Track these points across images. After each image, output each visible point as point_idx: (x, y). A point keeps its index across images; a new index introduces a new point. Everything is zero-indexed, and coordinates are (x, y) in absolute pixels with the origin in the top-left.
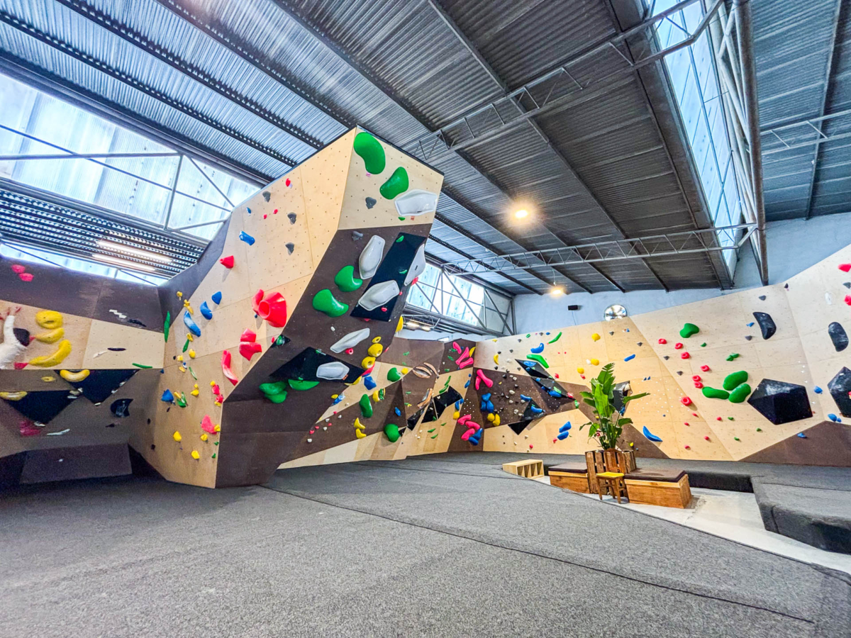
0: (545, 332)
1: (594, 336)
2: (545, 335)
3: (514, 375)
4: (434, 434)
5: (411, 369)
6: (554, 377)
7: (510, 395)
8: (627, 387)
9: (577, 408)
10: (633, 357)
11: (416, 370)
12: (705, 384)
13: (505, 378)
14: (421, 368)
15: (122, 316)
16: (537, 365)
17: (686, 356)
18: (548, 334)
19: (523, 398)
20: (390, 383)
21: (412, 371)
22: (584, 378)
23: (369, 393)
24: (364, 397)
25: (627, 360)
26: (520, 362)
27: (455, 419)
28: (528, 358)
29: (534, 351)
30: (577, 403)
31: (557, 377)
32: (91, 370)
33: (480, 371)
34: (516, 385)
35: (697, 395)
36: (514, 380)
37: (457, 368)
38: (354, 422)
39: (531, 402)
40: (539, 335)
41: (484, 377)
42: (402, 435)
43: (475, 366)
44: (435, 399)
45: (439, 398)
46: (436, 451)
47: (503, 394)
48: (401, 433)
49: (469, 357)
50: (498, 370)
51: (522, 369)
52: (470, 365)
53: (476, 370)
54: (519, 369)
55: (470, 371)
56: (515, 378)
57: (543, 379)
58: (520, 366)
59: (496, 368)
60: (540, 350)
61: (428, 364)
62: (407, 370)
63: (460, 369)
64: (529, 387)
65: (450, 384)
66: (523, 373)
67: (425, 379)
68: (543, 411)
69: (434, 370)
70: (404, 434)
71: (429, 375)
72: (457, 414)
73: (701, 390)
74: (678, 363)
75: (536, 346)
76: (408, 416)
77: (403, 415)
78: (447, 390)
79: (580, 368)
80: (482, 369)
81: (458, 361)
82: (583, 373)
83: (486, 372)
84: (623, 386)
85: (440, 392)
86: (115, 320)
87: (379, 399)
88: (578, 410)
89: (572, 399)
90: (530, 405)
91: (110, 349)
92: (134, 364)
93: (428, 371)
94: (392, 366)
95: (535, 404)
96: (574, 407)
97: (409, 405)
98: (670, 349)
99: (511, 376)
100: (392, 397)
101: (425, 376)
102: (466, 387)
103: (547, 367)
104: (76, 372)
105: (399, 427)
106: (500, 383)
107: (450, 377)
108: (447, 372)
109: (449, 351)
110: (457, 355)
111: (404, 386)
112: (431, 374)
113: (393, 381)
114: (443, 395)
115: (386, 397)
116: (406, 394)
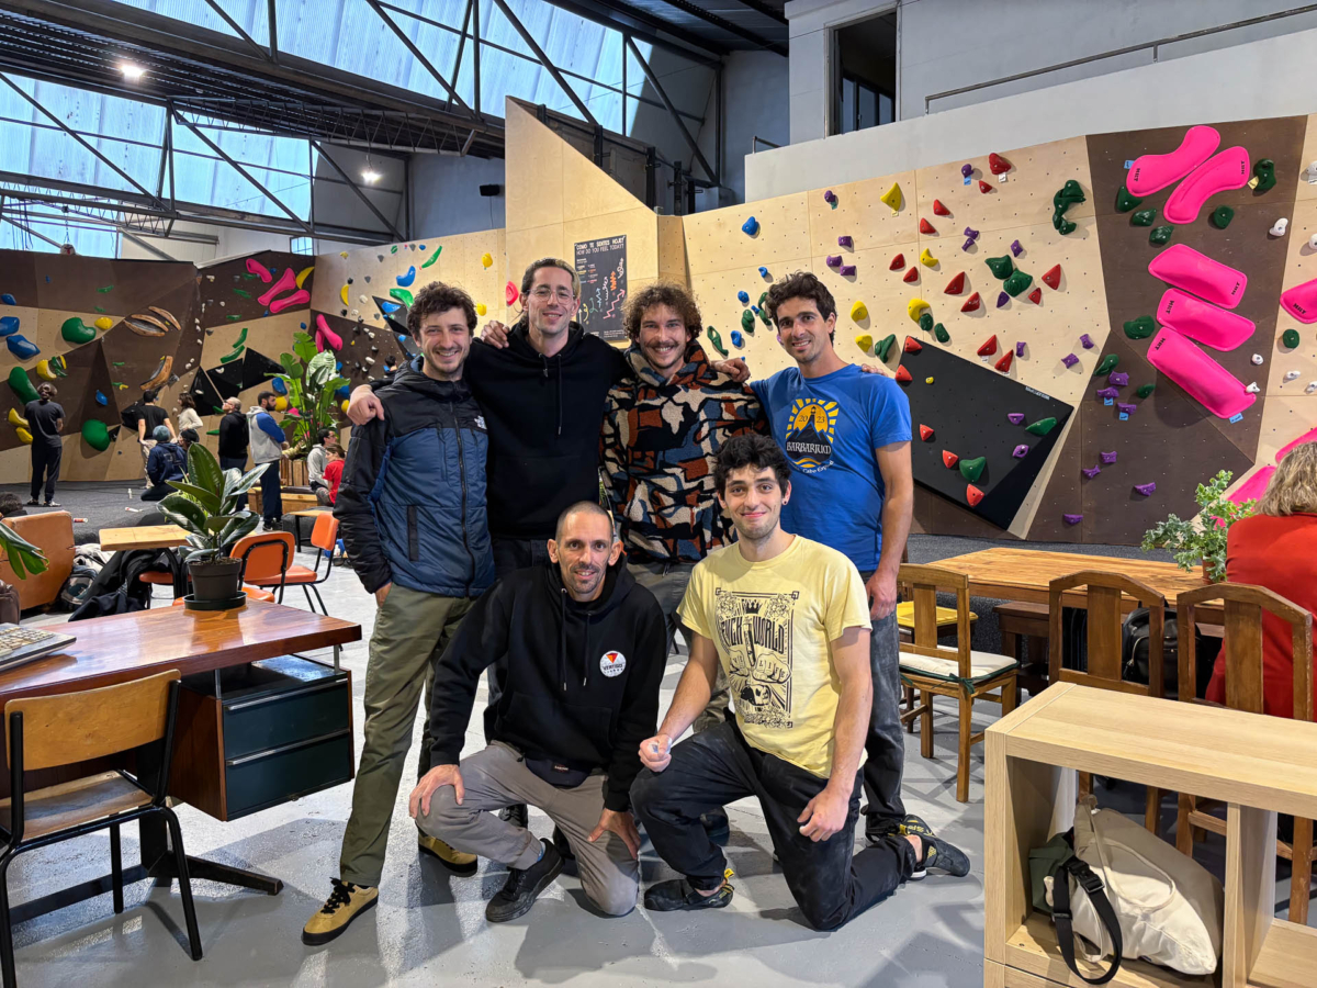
0: (418, 244)
2: (419, 249)
3: (372, 329)
5: (120, 319)
7: (369, 366)
11: (129, 319)
13: (358, 332)
14: (144, 317)
18: (423, 248)
20: (69, 348)
21: (122, 323)
23: (27, 366)
24: (15, 372)
26: (379, 302)
28: (391, 295)
29: (400, 282)
33: (322, 318)
34: (374, 348)
36: (370, 339)
37: (264, 312)
38: (8, 415)
40: (409, 249)
41: (327, 331)
42: (115, 440)
43: (313, 307)
44: (212, 373)
45: (221, 371)
47: (357, 365)
48: (112, 435)
49: (297, 289)
50: (347, 317)
51: (381, 316)
52: (306, 306)
53: (315, 314)
54: (377, 316)
55: (304, 316)
56: (372, 335)
58: (379, 312)
59: (345, 313)
60: (408, 280)
62: (108, 322)
63: (272, 315)
66: (382, 324)
67: (154, 336)
69: (173, 319)
70: (119, 437)
71: (162, 330)
75: (404, 274)
76: (122, 406)
77: (112, 403)
78: (243, 355)
80: (324, 314)
81: (264, 299)
83: (330, 319)
85: (223, 360)
93: (159, 323)
94: (70, 315)
97: (123, 386)
99: (366, 330)
101: (153, 332)
105: (109, 425)
106: (353, 343)
107: (246, 330)
108: (233, 321)
109: (233, 279)
110: (261, 287)
111: (107, 352)
112: (167, 329)
113: (78, 342)
114: (232, 366)
115: (69, 370)
116: (115, 366)
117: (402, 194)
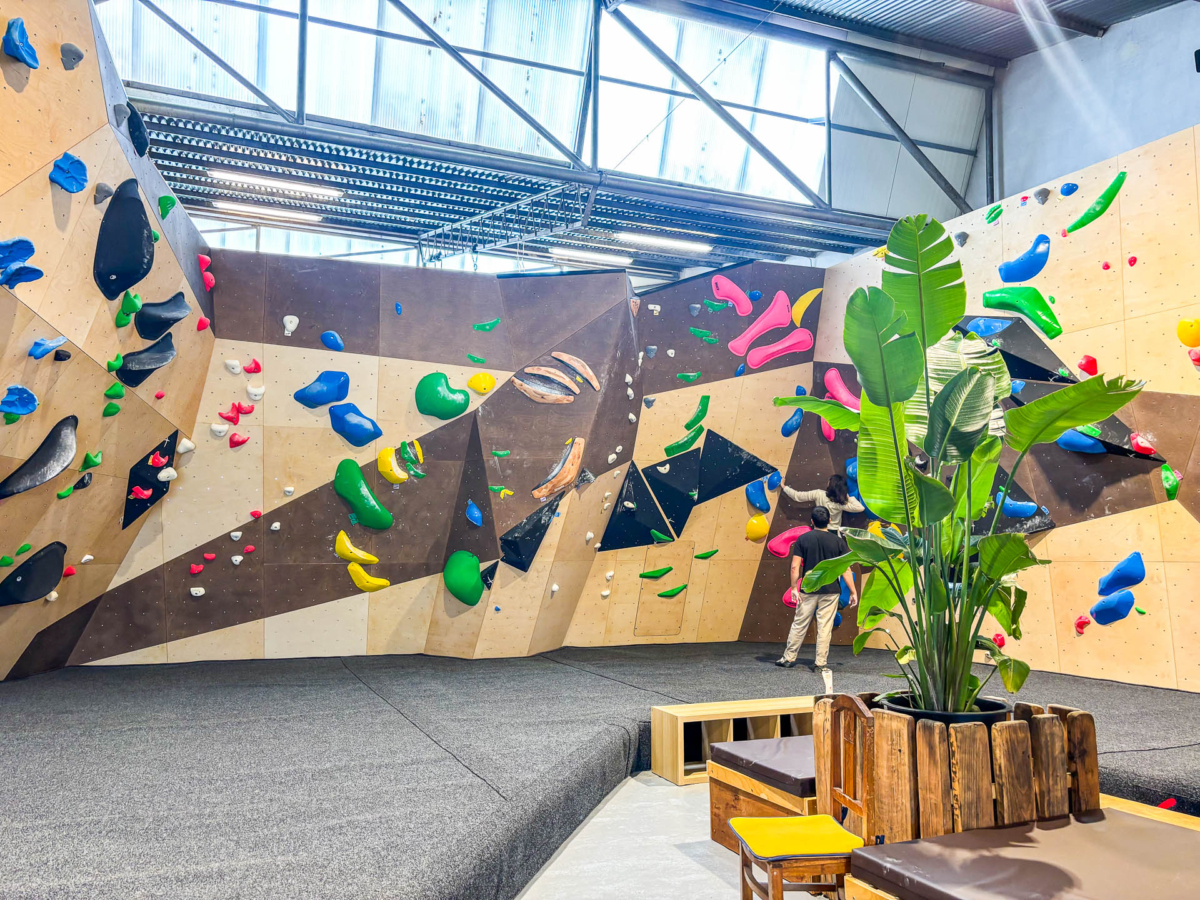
0: (1056, 186)
2: (1057, 197)
4: (668, 584)
5: (504, 376)
6: (1076, 372)
9: (1171, 495)
11: (521, 375)
14: (543, 371)
16: (1017, 329)
18: (1070, 190)
20: (430, 425)
21: (510, 382)
23: (362, 456)
24: (344, 467)
27: (757, 540)
28: (988, 305)
29: (1009, 273)
30: (1169, 477)
31: (1090, 365)
33: (832, 375)
37: (738, 368)
38: (334, 542)
40: (1033, 201)
41: (845, 395)
42: (489, 587)
44: (651, 471)
45: (665, 469)
48: (488, 576)
49: (792, 326)
53: (821, 369)
55: (801, 373)
57: (1041, 386)
60: (1030, 266)
61: (565, 357)
62: (491, 380)
63: (752, 371)
67: (556, 406)
68: (1039, 512)
69: (589, 373)
70: (497, 581)
71: (570, 391)
72: (761, 523)
75: (1015, 254)
76: (503, 526)
77: (488, 521)
78: (700, 443)
80: (839, 367)
81: (738, 345)
83: (851, 374)
85: (668, 451)
87: (402, 475)
88: (1175, 504)
89: (1147, 459)
93: (566, 380)
94: (425, 369)
96: (1156, 493)
97: (505, 492)
100: (454, 468)
101: (554, 395)
103: (1054, 334)
105: (482, 560)
107: (707, 398)
109: (689, 310)
110: (730, 322)
111: (487, 431)
112: (577, 391)
113: (442, 417)
114: (681, 460)
115: (429, 468)
116: (495, 456)
117: (974, 153)
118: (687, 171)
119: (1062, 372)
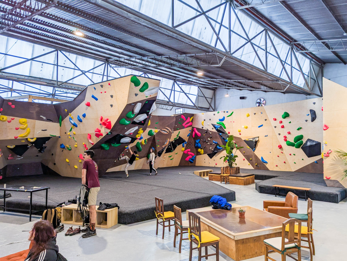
0: (226, 111)
1: (247, 114)
3: (211, 131)
4: (171, 158)
5: (159, 130)
6: (228, 133)
7: (208, 140)
8: (257, 139)
10: (262, 126)
11: (161, 130)
12: (288, 140)
13: (206, 132)
14: (164, 129)
15: (45, 118)
16: (221, 127)
17: (283, 127)
19: (214, 142)
20: (149, 137)
21: (160, 131)
22: (240, 134)
23: (140, 141)
24: (138, 143)
25: (259, 127)
26: (214, 125)
27: (182, 151)
28: (217, 124)
29: (220, 120)
30: (236, 146)
31: (229, 133)
32: (37, 138)
33: (195, 129)
34: (211, 136)
35: (284, 144)
36: (210, 134)
37: (183, 128)
39: (217, 144)
40: (223, 112)
41: (197, 132)
43: (193, 126)
44: (172, 142)
45: (174, 142)
46: (173, 166)
47: (205, 140)
49: (190, 122)
50: (203, 129)
51: (214, 128)
52: (191, 126)
53: (193, 128)
54: (213, 129)
55: (190, 128)
56: (211, 133)
57: (223, 134)
58: (213, 127)
59: (203, 128)
60: (223, 120)
61: (167, 128)
62: (157, 131)
63: (185, 128)
64: (216, 138)
65: (179, 135)
66: (214, 130)
67: (166, 134)
68: (222, 149)
69: (170, 130)
72: (183, 149)
73: (285, 142)
74: (279, 130)
75: (221, 118)
76: (158, 150)
77: (156, 150)
78: (178, 138)
79: (239, 129)
80: (196, 128)
81: (184, 124)
82: (240, 132)
83: (198, 129)
84: (256, 139)
85: (174, 139)
86: (42, 119)
87: (144, 144)
90: (217, 145)
91: (42, 130)
92: (50, 135)
93: (167, 131)
94: (150, 129)
95: (219, 145)
97: (158, 146)
98: (277, 123)
99: (209, 132)
100: (150, 143)
101: (166, 133)
102: (188, 136)
103: (225, 128)
104: (32, 139)
106: (204, 135)
107: (179, 132)
108: (178, 130)
109: (179, 120)
110: (183, 121)
111: (156, 138)
112: (169, 132)
113: (150, 136)
114: (176, 140)
115: (148, 143)
116: (157, 141)
117: (212, 99)
118: (180, 102)
119: (226, 133)
